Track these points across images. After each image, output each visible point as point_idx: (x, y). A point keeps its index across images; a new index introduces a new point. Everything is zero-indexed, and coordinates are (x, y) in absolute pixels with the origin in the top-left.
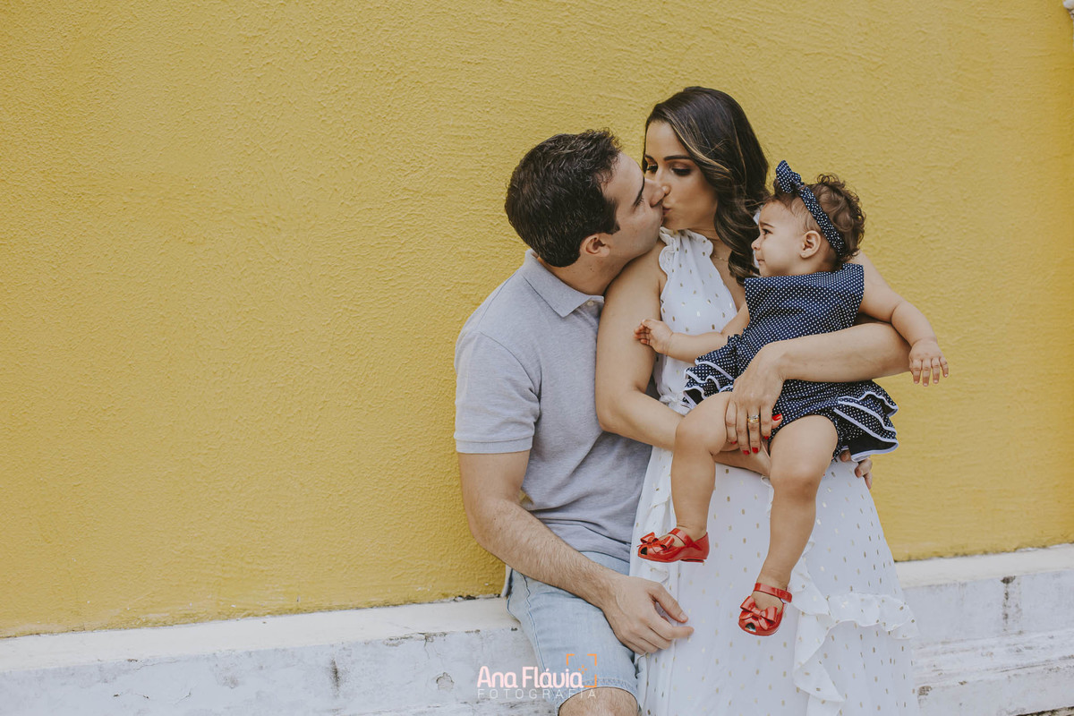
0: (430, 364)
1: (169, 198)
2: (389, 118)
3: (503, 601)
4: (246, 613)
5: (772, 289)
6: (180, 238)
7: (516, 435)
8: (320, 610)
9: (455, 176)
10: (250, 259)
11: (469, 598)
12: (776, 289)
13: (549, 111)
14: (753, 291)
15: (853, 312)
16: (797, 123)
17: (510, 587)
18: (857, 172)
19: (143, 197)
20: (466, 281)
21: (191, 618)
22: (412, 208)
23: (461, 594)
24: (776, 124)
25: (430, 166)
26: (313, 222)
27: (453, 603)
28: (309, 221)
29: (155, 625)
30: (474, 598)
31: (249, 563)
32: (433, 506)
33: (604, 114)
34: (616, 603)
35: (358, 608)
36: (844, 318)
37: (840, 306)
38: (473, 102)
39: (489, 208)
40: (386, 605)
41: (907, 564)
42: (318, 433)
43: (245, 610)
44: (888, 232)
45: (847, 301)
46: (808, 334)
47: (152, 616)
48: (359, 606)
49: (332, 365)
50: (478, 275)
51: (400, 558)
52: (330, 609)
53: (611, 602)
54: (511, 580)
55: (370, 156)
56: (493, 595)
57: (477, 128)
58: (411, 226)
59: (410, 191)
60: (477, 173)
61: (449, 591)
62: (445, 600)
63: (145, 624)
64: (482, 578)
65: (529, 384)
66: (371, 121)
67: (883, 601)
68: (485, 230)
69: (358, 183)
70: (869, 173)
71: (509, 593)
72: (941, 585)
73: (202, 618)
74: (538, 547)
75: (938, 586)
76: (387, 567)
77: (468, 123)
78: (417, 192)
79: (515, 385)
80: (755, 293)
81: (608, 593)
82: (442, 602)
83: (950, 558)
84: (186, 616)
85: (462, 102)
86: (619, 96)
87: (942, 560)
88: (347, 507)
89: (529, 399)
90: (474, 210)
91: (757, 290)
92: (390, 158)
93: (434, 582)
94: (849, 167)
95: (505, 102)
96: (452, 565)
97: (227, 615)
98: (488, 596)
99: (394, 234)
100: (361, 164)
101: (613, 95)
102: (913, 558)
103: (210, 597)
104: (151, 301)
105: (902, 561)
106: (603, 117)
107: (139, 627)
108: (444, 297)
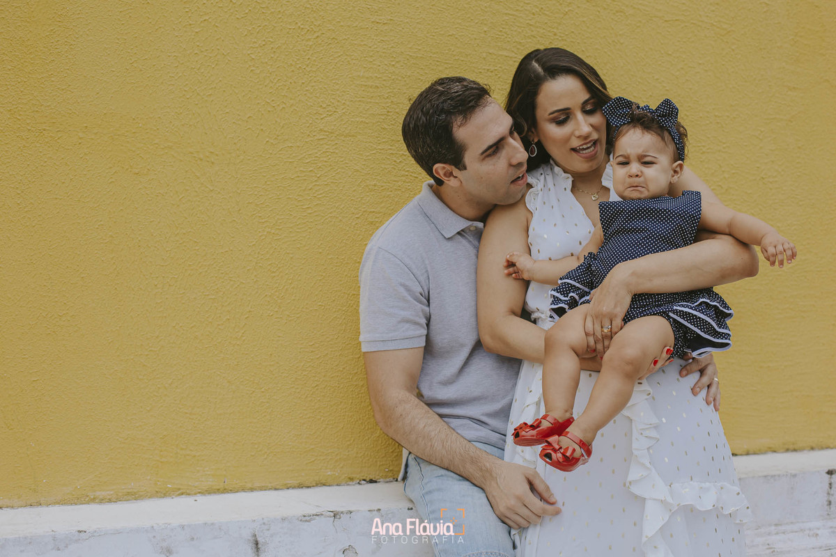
0: (341, 281)
1: (119, 135)
2: (308, 69)
3: (400, 485)
4: (180, 492)
5: (622, 211)
6: (127, 169)
7: (410, 333)
8: (244, 490)
9: (364, 120)
10: (187, 188)
11: (372, 481)
12: (626, 211)
13: (446, 66)
14: (606, 213)
15: (692, 230)
16: (657, 79)
17: (406, 472)
18: (708, 122)
19: (96, 134)
20: (373, 210)
21: (134, 496)
22: (327, 147)
23: (364, 478)
24: (639, 80)
25: (344, 111)
26: (242, 157)
27: (357, 485)
28: (239, 156)
29: (102, 501)
30: (376, 482)
31: (182, 449)
32: (341, 402)
33: (492, 69)
34: (497, 483)
35: (276, 489)
36: (685, 235)
37: (681, 225)
38: (381, 56)
39: (393, 148)
40: (300, 486)
41: (745, 458)
42: (243, 338)
43: (179, 489)
44: (734, 173)
45: (687, 221)
46: (655, 252)
47: (100, 494)
48: (277, 487)
49: (257, 280)
50: (383, 205)
51: (312, 447)
52: (252, 490)
53: (493, 483)
54: (407, 466)
55: (292, 101)
56: (392, 479)
57: (384, 78)
58: (326, 162)
59: (325, 131)
60: (383, 118)
61: (354, 476)
62: (351, 483)
63: (93, 500)
64: (382, 465)
65: (420, 289)
66: (293, 71)
67: (722, 488)
68: (389, 166)
69: (281, 124)
70: (718, 123)
71: (404, 478)
72: (775, 476)
73: (142, 496)
74: (433, 434)
75: (773, 476)
76: (301, 454)
77: (376, 75)
78: (331, 133)
79: (408, 290)
80: (608, 215)
81: (491, 475)
82: (348, 485)
83: (783, 452)
84: (128, 494)
85: (372, 56)
86: (505, 53)
87: (775, 454)
88: (268, 402)
89: (420, 302)
90: (381, 150)
91: (610, 213)
92: (309, 104)
93: (342, 467)
94: (701, 117)
95: (408, 57)
96: (357, 453)
97: (163, 494)
98: (388, 480)
99: (311, 169)
100: (284, 108)
101: (500, 53)
102: (750, 452)
103: (149, 478)
104: (102, 223)
105: (742, 455)
106: (492, 72)
107: (88, 503)
108: (353, 224)
